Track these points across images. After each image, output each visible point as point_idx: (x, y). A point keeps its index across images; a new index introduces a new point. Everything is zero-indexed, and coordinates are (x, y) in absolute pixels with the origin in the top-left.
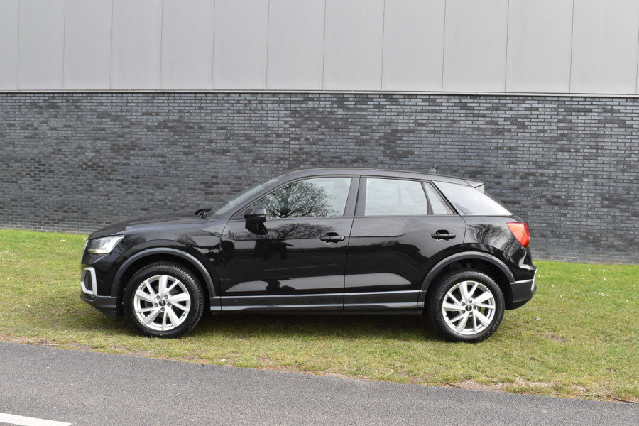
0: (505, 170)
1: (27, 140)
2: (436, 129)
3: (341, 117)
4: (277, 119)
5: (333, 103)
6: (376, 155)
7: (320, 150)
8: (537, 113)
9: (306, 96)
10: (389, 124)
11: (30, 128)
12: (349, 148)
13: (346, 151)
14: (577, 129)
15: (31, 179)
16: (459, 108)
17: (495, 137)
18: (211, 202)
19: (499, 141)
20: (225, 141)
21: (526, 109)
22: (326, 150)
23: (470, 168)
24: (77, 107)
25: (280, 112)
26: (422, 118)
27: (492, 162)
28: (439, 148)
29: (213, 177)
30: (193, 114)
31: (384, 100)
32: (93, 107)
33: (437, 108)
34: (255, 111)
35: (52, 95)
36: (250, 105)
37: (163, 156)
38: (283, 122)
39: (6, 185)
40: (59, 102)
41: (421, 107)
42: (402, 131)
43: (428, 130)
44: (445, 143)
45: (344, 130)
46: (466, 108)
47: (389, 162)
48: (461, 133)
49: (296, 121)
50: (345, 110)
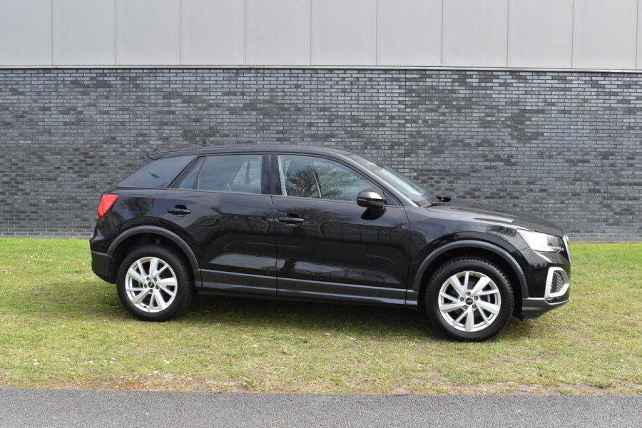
1: (68, 127)
2: (566, 108)
3: (464, 96)
4: (390, 99)
5: (454, 81)
6: (502, 138)
7: (440, 133)
9: (424, 72)
10: (517, 104)
11: (72, 112)
12: (473, 130)
13: (470, 133)
15: (75, 175)
16: (590, 86)
17: (628, 117)
19: (629, 120)
20: (328, 125)
22: (447, 133)
23: (602, 150)
24: (137, 86)
25: (394, 91)
26: (551, 97)
27: (624, 143)
28: (570, 129)
30: (289, 94)
31: (510, 77)
32: (158, 86)
33: (567, 86)
34: (364, 90)
35: (101, 71)
36: (357, 83)
39: (40, 183)
40: (111, 80)
41: (550, 85)
42: (530, 111)
43: (558, 110)
44: (576, 123)
45: (467, 111)
46: (598, 86)
47: (517, 145)
48: (592, 113)
49: (412, 101)
50: (467, 88)
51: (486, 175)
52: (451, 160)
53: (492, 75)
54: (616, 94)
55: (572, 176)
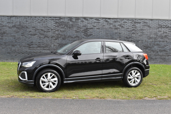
2: (99, 28)
5: (68, 20)
6: (81, 35)
7: (65, 34)
8: (127, 23)
9: (60, 18)
10: (85, 26)
12: (74, 33)
14: (137, 28)
17: (115, 30)
18: (31, 50)
20: (35, 31)
29: (31, 42)
30: (24, 23)
31: (84, 19)
33: (99, 22)
34: (44, 22)
37: (14, 36)
41: (94, 21)
42: (89, 28)
43: (96, 28)
44: (101, 32)
45: (72, 28)
46: (107, 22)
48: (106, 29)
49: (57, 25)
50: (72, 22)
53: (79, 19)
54: (112, 24)
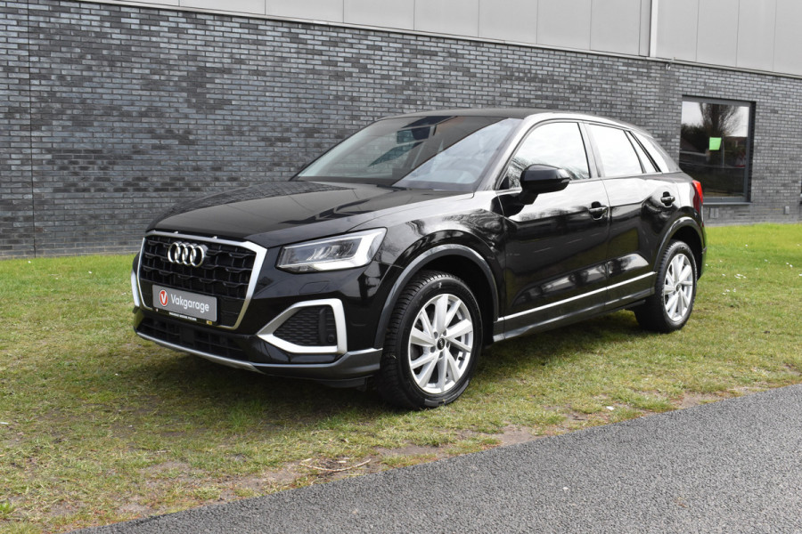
0: (347, 127)
2: (260, 68)
3: (118, 42)
6: (176, 105)
7: (85, 96)
8: (381, 53)
9: (57, 3)
10: (194, 58)
12: (134, 92)
13: (129, 98)
14: (423, 75)
16: (288, 40)
17: (335, 83)
19: (336, 88)
21: (369, 47)
22: (96, 96)
23: (305, 125)
25: (9, 28)
26: (240, 52)
27: (332, 117)
28: (265, 96)
31: (184, 20)
33: (260, 38)
38: (16, 46)
41: (238, 36)
42: (213, 70)
43: (249, 70)
44: (272, 89)
45: (124, 64)
46: (298, 41)
47: (197, 116)
48: (292, 75)
49: (39, 45)
50: (123, 31)
51: (154, 158)
52: (103, 135)
53: (159, 15)
54: (320, 53)
55: (268, 159)
